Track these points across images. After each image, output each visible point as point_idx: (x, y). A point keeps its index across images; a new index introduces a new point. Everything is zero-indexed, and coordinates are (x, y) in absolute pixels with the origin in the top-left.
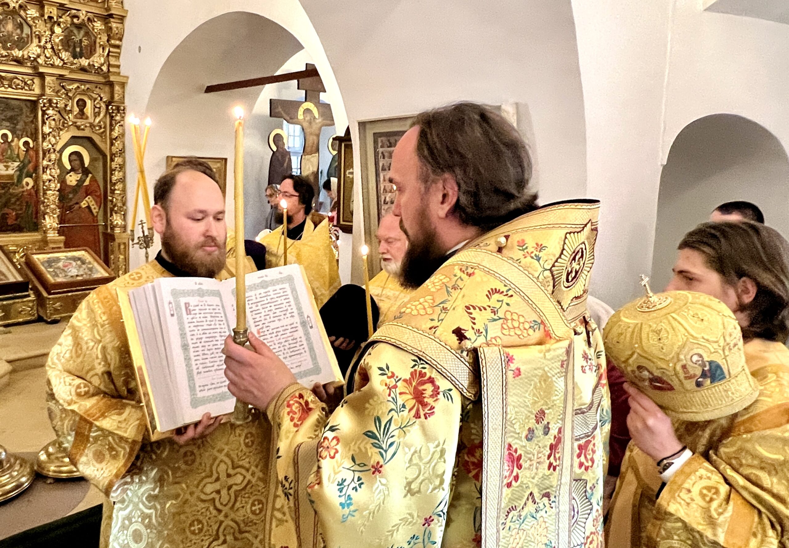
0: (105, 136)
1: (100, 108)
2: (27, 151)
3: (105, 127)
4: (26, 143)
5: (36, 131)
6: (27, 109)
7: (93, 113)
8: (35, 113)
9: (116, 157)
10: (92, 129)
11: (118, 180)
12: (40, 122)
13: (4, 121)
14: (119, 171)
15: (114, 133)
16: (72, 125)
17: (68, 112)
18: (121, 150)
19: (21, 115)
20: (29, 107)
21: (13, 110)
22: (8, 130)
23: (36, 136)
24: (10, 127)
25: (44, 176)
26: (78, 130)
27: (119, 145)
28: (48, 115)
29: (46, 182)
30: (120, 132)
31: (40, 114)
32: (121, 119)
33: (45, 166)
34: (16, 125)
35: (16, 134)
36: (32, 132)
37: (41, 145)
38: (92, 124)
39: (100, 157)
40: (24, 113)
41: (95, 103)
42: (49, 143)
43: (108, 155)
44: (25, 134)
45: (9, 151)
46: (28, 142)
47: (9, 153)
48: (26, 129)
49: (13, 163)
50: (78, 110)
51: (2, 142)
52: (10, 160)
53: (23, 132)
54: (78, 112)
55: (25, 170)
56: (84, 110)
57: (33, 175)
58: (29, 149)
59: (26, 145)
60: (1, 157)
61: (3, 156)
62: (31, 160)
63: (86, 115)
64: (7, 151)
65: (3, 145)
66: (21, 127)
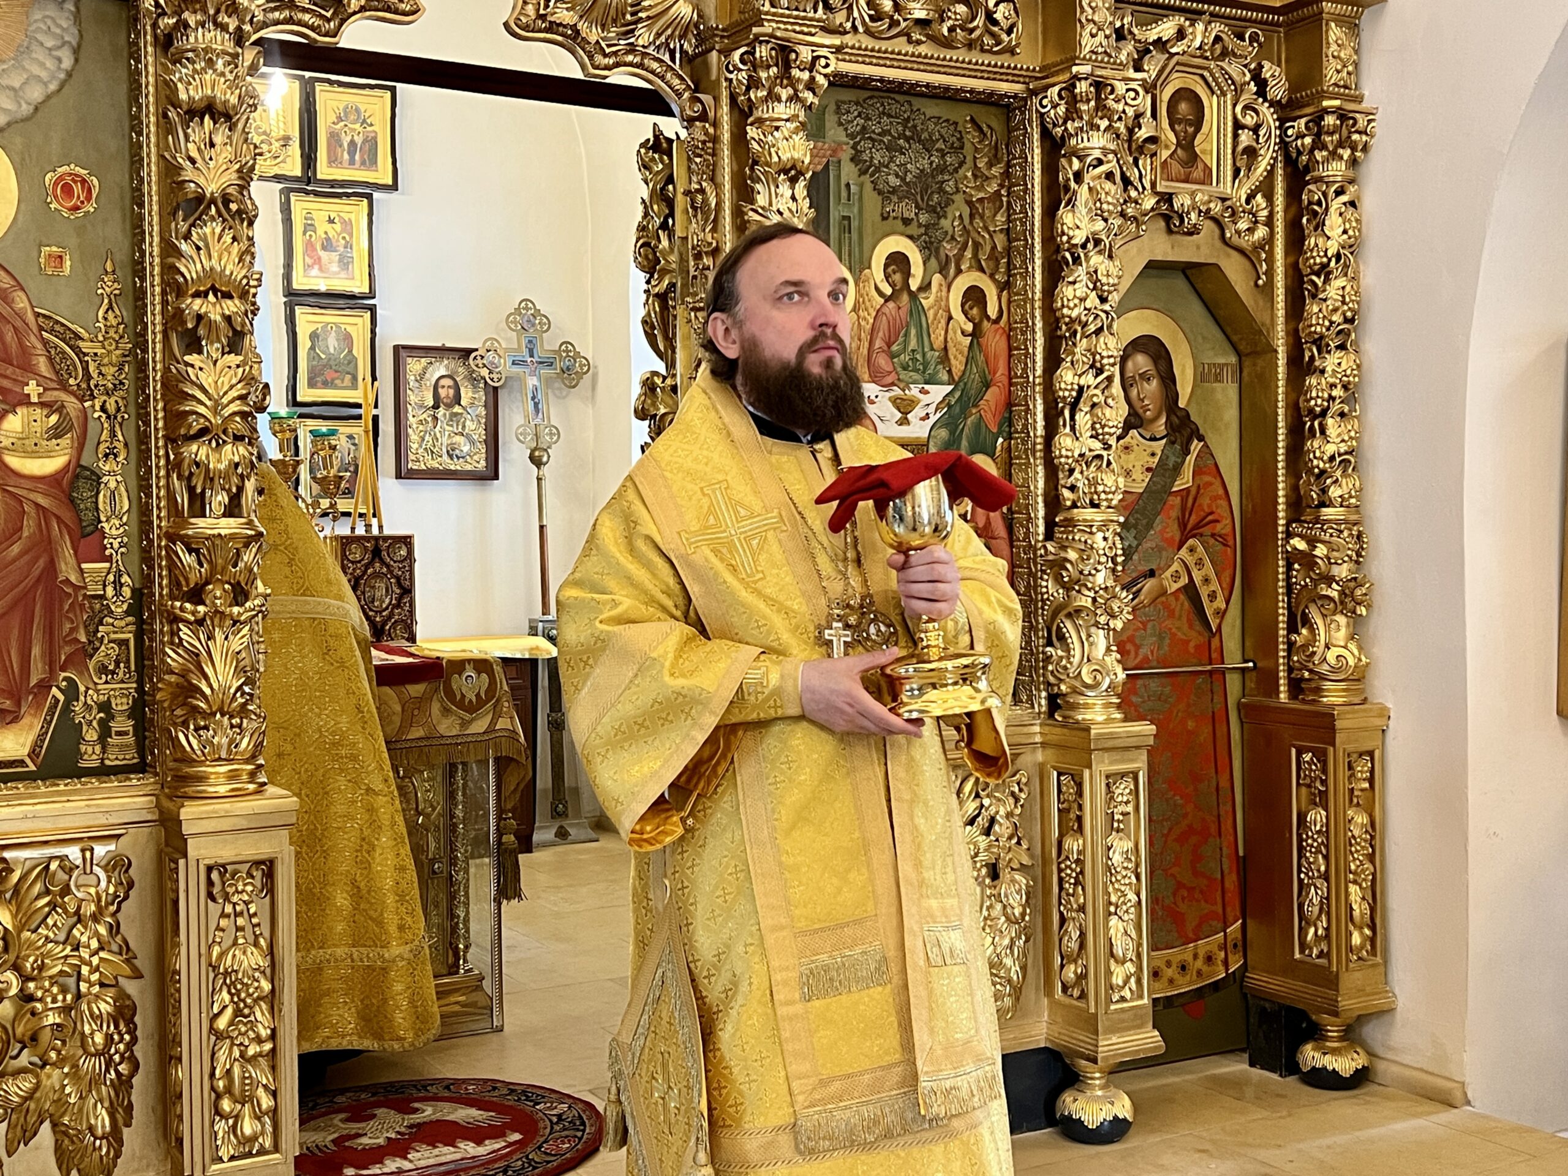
0: (1270, 260)
1: (1256, 129)
3: (1270, 222)
4: (975, 296)
5: (1009, 241)
6: (980, 142)
7: (1229, 151)
8: (1009, 161)
9: (1329, 352)
10: (1222, 229)
11: (1340, 455)
12: (1038, 195)
13: (895, 199)
14: (1342, 415)
15: (1321, 241)
16: (1153, 209)
17: (1141, 149)
18: (1351, 321)
19: (956, 170)
20: (985, 135)
21: (928, 147)
22: (911, 237)
23: (1009, 263)
24: (915, 223)
25: (1064, 442)
26: (1170, 232)
27: (1343, 296)
28: (1081, 159)
29: (1071, 471)
30: (1351, 233)
31: (1037, 158)
32: (1350, 174)
33: (1067, 394)
34: (939, 218)
35: (937, 258)
36: (994, 247)
37: (1037, 304)
38: (1228, 203)
39: (1233, 359)
40: (969, 159)
41: (1238, 109)
42: (1091, 286)
43: (1280, 349)
44: (968, 254)
45: (913, 332)
46: (982, 291)
47: (913, 344)
48: (975, 235)
49: (927, 387)
50: (1174, 141)
51: (888, 291)
52: (916, 376)
53: (964, 247)
54: (1173, 148)
55: (969, 421)
56: (1196, 143)
57: (1000, 440)
58: (985, 322)
59: (971, 308)
60: (883, 361)
61: (893, 356)
62: (989, 378)
63: (1201, 166)
64: (905, 335)
65: (891, 305)
66: (956, 224)
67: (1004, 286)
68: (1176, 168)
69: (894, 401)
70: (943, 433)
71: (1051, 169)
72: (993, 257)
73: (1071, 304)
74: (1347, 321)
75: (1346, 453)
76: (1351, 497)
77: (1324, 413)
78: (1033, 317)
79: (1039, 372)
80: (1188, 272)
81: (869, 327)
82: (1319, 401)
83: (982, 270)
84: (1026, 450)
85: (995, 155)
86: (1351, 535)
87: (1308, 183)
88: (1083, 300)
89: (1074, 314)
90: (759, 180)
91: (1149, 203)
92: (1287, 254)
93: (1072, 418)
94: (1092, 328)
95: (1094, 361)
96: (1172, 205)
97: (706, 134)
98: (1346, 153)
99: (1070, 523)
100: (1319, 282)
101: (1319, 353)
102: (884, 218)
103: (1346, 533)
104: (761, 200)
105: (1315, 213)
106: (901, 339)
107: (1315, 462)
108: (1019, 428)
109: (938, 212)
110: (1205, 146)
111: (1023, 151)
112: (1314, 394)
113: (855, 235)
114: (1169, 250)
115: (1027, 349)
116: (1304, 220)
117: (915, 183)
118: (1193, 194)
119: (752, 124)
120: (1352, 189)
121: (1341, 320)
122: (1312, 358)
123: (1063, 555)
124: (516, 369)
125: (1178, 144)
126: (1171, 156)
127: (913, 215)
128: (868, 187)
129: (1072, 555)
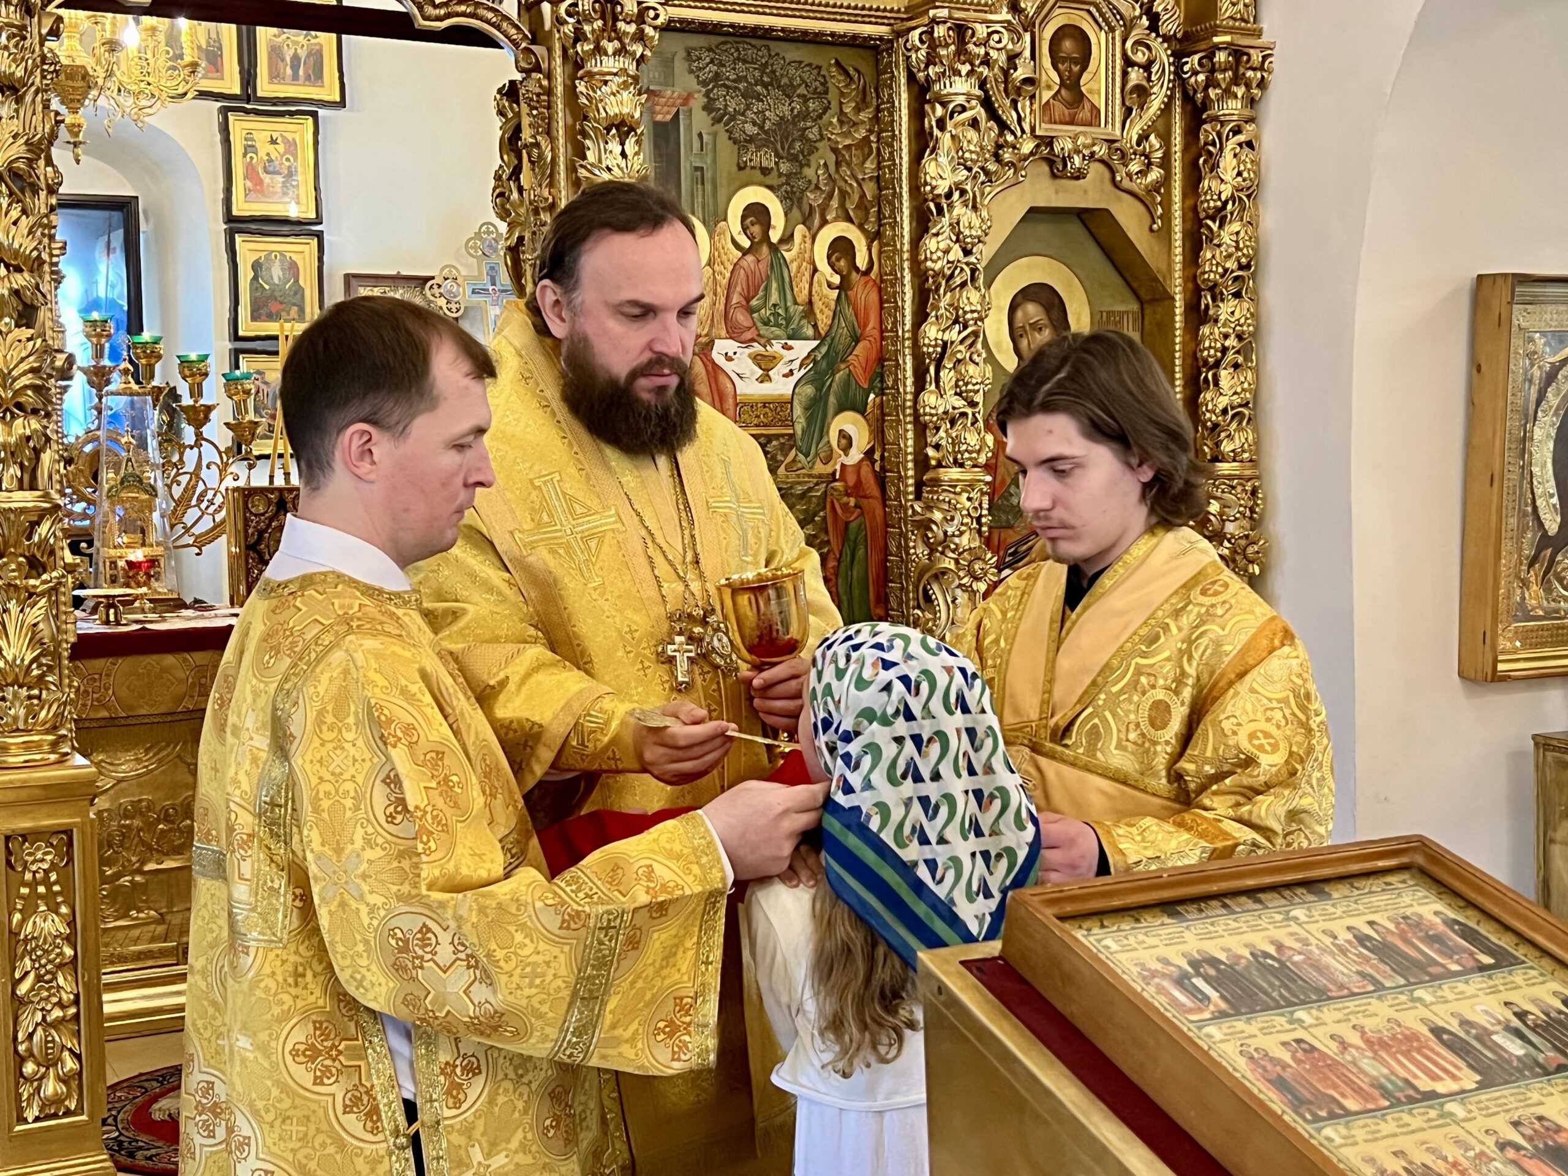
0: (1167, 204)
1: (1147, 67)
2: (844, 287)
3: (1166, 163)
4: (841, 248)
5: (880, 189)
6: (846, 86)
7: (1118, 90)
8: (878, 106)
9: (1222, 300)
10: (1113, 172)
11: (1233, 408)
12: (905, 142)
13: (753, 148)
14: (1236, 366)
15: (1214, 184)
16: (1032, 154)
17: (1018, 91)
18: (1247, 267)
19: (820, 117)
20: (851, 78)
21: (788, 92)
22: (770, 188)
23: (879, 211)
24: (775, 173)
25: (929, 398)
26: (1054, 176)
27: (1237, 242)
28: (944, 105)
29: (938, 429)
30: (1245, 174)
31: (904, 103)
32: (1247, 112)
33: (931, 350)
34: (802, 166)
35: (800, 208)
36: (863, 196)
37: (906, 256)
38: (1117, 145)
39: (1135, 307)
40: (834, 105)
41: (1129, 44)
42: (954, 238)
43: (1178, 297)
44: (835, 203)
45: (774, 285)
46: (850, 242)
47: (774, 297)
48: (842, 184)
49: (790, 343)
50: (1058, 80)
51: (746, 243)
52: (777, 331)
53: (830, 196)
54: (1057, 88)
55: (838, 376)
56: (1082, 82)
57: (872, 396)
58: (854, 275)
59: (838, 260)
60: (741, 317)
61: (751, 311)
62: (859, 331)
63: (1087, 106)
64: (766, 289)
65: (750, 258)
66: (820, 172)
67: (873, 237)
68: (1059, 109)
69: (757, 359)
70: (809, 390)
71: (918, 114)
72: (863, 206)
73: (935, 257)
74: (1241, 267)
75: (1240, 406)
76: (1244, 451)
77: (1217, 364)
78: (902, 269)
79: (908, 327)
80: (1083, 216)
81: (725, 282)
82: (1212, 352)
83: (851, 221)
84: (897, 406)
85: (864, 99)
86: (1244, 490)
87: (1205, 122)
88: (947, 252)
89: (938, 266)
90: (589, 137)
91: (1027, 147)
92: (1184, 196)
93: (937, 372)
94: (958, 281)
95: (957, 316)
96: (1052, 149)
97: (541, 86)
98: (1240, 91)
99: (936, 482)
100: (1215, 227)
101: (1214, 299)
102: (740, 168)
103: (1239, 489)
104: (591, 156)
105: (1210, 154)
106: (761, 293)
107: (1208, 415)
108: (890, 384)
109: (800, 161)
110: (1092, 85)
111: (890, 95)
112: (1207, 344)
113: (708, 187)
114: (1053, 197)
115: (896, 302)
116: (1201, 161)
117: (774, 131)
118: (1075, 139)
119: (581, 79)
120: (1250, 127)
121: (1235, 266)
122: (1207, 306)
123: (928, 515)
124: (477, 298)
125: (1062, 84)
126: (1054, 97)
127: (773, 165)
128: (723, 136)
129: (937, 516)
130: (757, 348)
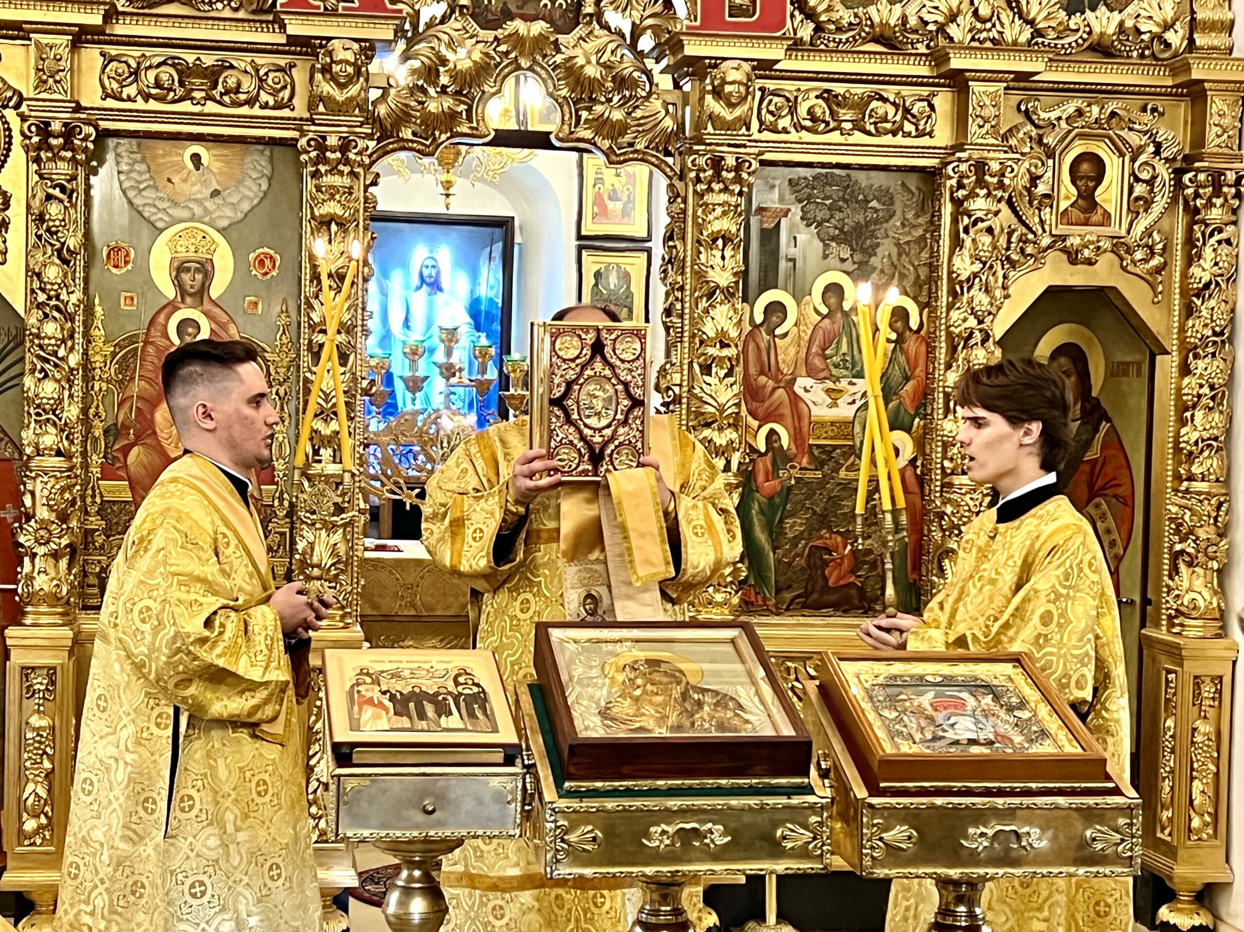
0: (1167, 281)
1: (1150, 182)
2: (899, 341)
3: (1167, 250)
4: (900, 314)
5: (929, 273)
6: (909, 200)
7: (1125, 199)
8: (931, 214)
9: (1200, 359)
10: (1121, 259)
11: (1203, 441)
12: (946, 240)
13: (834, 244)
14: (1208, 409)
15: (1198, 271)
16: (1050, 247)
17: (1040, 203)
18: (1221, 334)
19: (886, 222)
20: (913, 194)
22: (847, 273)
23: (930, 289)
24: (850, 262)
25: (947, 424)
26: (1070, 262)
27: (1212, 315)
28: (970, 216)
30: (1221, 264)
31: (948, 213)
32: (1228, 217)
34: (870, 257)
36: (918, 277)
37: (943, 321)
38: (1123, 240)
39: (1139, 359)
40: (899, 213)
41: (1137, 165)
42: (970, 312)
43: (1174, 353)
44: (895, 282)
45: (845, 339)
46: (906, 310)
47: (844, 348)
48: (902, 269)
49: (854, 380)
50: (1075, 192)
51: (824, 310)
52: (845, 372)
53: (892, 277)
54: (1074, 199)
55: (891, 405)
56: (1097, 193)
57: (917, 420)
58: (908, 333)
59: (896, 322)
60: (818, 362)
61: (826, 358)
62: (909, 374)
63: (1100, 211)
64: (838, 343)
65: (827, 321)
66: (885, 260)
67: (924, 307)
68: (1075, 214)
69: (828, 391)
71: (955, 222)
72: (917, 284)
73: (958, 324)
74: (1215, 334)
75: (1209, 439)
76: (1210, 474)
77: (1194, 407)
78: (940, 331)
79: (942, 372)
80: (1105, 291)
81: (807, 338)
83: (908, 295)
84: (932, 429)
85: (922, 209)
86: (1210, 504)
87: (1195, 223)
88: (965, 320)
89: (959, 331)
91: (1046, 243)
92: (1183, 277)
94: (973, 341)
96: (1066, 244)
97: (680, 208)
98: (1218, 202)
100: (1199, 303)
101: (1194, 359)
102: (824, 259)
103: (1206, 503)
105: (1198, 247)
106: (833, 346)
107: (1185, 445)
109: (870, 252)
111: (940, 207)
112: (1187, 392)
113: (799, 273)
114: (1069, 278)
115: (936, 354)
116: (1194, 252)
117: (851, 233)
118: (1083, 236)
119: (700, 206)
120: (1231, 228)
121: (1210, 333)
122: (1190, 362)
123: (943, 509)
125: (1079, 196)
126: (1071, 206)
127: (848, 256)
128: (813, 237)
129: (949, 510)
130: (829, 384)
